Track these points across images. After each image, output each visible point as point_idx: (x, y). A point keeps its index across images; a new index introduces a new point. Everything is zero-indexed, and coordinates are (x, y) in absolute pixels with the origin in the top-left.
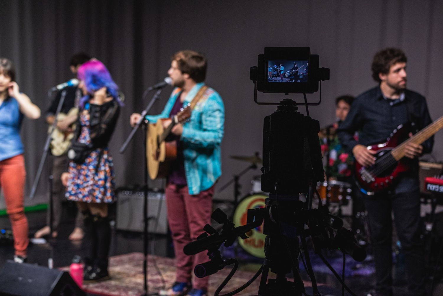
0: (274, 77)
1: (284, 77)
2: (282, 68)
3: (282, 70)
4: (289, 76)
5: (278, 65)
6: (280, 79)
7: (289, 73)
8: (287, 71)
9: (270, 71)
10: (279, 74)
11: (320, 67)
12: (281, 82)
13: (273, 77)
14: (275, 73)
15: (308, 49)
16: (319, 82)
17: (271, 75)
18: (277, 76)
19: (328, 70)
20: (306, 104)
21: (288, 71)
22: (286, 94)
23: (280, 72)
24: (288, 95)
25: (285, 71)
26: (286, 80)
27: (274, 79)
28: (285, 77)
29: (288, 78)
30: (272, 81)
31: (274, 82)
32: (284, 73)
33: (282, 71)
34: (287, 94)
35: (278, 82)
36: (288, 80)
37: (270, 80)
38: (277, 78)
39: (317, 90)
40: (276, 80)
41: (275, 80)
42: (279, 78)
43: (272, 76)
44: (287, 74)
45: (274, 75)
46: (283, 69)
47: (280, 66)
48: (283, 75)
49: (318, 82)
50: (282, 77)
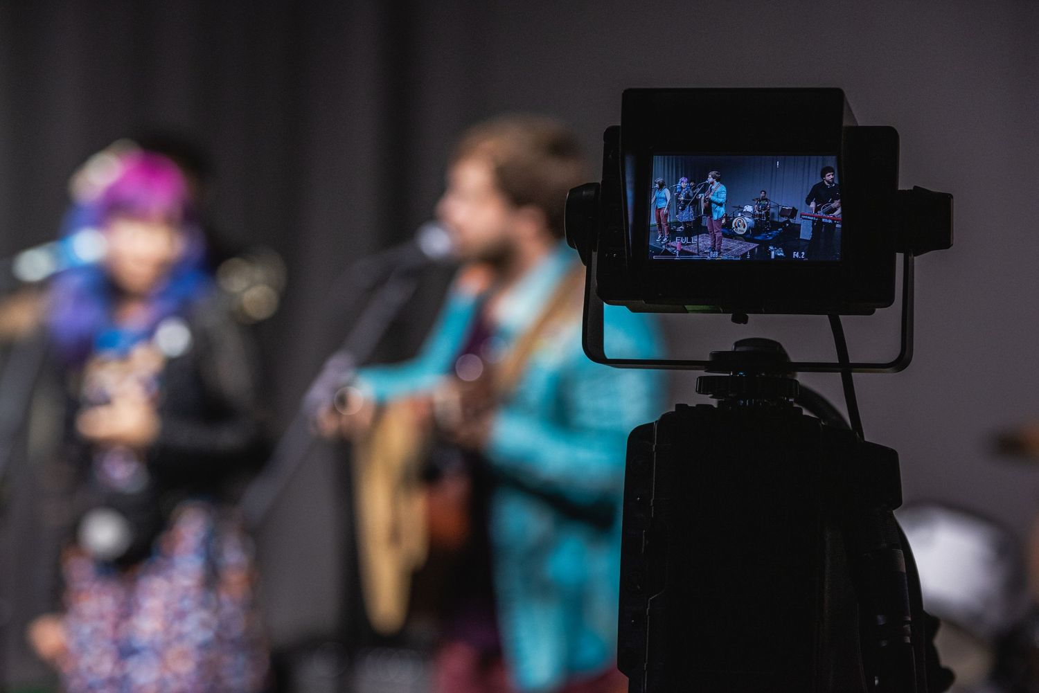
0: (682, 234)
1: (725, 235)
2: (718, 192)
3: (721, 200)
4: (749, 228)
5: (698, 178)
6: (709, 242)
7: (753, 215)
8: (740, 208)
9: (663, 204)
10: (705, 222)
11: (903, 185)
12: (713, 262)
13: (673, 235)
14: (687, 215)
15: (833, 99)
16: (900, 257)
17: (665, 228)
18: (694, 228)
19: (945, 201)
20: (845, 367)
21: (749, 208)
22: (735, 320)
23: (709, 211)
24: (745, 321)
25: (733, 206)
26: (735, 249)
27: (677, 243)
28: (732, 236)
29: (747, 237)
30: (666, 253)
31: (677, 258)
32: (727, 217)
33: (720, 205)
34: (740, 319)
35: (695, 257)
36: (745, 250)
37: (658, 252)
38: (694, 239)
39: (888, 301)
40: (685, 248)
41: (682, 252)
42: (702, 244)
43: (669, 230)
44: (743, 223)
45: (678, 224)
46: (724, 195)
47: (710, 179)
48: (723, 226)
49: (894, 257)
50: (718, 235)
